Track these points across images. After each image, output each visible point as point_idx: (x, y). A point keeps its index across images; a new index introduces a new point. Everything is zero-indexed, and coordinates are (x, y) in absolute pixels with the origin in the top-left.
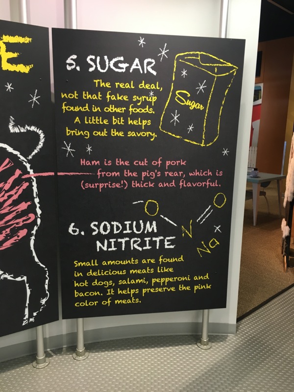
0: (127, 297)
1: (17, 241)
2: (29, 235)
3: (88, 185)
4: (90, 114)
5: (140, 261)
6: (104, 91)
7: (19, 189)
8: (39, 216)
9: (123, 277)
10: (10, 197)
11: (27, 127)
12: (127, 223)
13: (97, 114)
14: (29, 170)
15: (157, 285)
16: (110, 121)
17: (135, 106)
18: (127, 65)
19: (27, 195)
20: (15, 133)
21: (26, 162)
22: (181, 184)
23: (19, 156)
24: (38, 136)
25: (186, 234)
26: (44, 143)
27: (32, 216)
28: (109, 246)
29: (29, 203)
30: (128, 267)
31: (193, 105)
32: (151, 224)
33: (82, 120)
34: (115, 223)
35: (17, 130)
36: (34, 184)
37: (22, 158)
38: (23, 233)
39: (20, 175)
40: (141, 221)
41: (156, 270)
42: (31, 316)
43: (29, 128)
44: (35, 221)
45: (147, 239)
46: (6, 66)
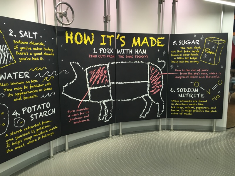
0: (188, 112)
1: (157, 92)
2: (160, 91)
3: (177, 77)
4: (179, 56)
5: (192, 101)
6: (183, 50)
7: (158, 78)
9: (187, 106)
10: (156, 80)
11: (162, 61)
12: (189, 89)
13: (181, 56)
14: (161, 72)
15: (198, 109)
16: (185, 58)
17: (193, 54)
18: (190, 42)
19: (160, 80)
20: (159, 62)
22: (207, 77)
24: (164, 63)
25: (208, 93)
26: (166, 65)
27: (161, 85)
28: (183, 96)
29: (161, 82)
30: (188, 103)
31: (211, 53)
32: (196, 89)
33: (176, 58)
34: (185, 89)
36: (162, 76)
37: (160, 69)
38: (159, 90)
39: (159, 74)
40: (193, 88)
41: (197, 104)
42: (159, 115)
44: (162, 87)
45: (195, 94)
46: (158, 45)
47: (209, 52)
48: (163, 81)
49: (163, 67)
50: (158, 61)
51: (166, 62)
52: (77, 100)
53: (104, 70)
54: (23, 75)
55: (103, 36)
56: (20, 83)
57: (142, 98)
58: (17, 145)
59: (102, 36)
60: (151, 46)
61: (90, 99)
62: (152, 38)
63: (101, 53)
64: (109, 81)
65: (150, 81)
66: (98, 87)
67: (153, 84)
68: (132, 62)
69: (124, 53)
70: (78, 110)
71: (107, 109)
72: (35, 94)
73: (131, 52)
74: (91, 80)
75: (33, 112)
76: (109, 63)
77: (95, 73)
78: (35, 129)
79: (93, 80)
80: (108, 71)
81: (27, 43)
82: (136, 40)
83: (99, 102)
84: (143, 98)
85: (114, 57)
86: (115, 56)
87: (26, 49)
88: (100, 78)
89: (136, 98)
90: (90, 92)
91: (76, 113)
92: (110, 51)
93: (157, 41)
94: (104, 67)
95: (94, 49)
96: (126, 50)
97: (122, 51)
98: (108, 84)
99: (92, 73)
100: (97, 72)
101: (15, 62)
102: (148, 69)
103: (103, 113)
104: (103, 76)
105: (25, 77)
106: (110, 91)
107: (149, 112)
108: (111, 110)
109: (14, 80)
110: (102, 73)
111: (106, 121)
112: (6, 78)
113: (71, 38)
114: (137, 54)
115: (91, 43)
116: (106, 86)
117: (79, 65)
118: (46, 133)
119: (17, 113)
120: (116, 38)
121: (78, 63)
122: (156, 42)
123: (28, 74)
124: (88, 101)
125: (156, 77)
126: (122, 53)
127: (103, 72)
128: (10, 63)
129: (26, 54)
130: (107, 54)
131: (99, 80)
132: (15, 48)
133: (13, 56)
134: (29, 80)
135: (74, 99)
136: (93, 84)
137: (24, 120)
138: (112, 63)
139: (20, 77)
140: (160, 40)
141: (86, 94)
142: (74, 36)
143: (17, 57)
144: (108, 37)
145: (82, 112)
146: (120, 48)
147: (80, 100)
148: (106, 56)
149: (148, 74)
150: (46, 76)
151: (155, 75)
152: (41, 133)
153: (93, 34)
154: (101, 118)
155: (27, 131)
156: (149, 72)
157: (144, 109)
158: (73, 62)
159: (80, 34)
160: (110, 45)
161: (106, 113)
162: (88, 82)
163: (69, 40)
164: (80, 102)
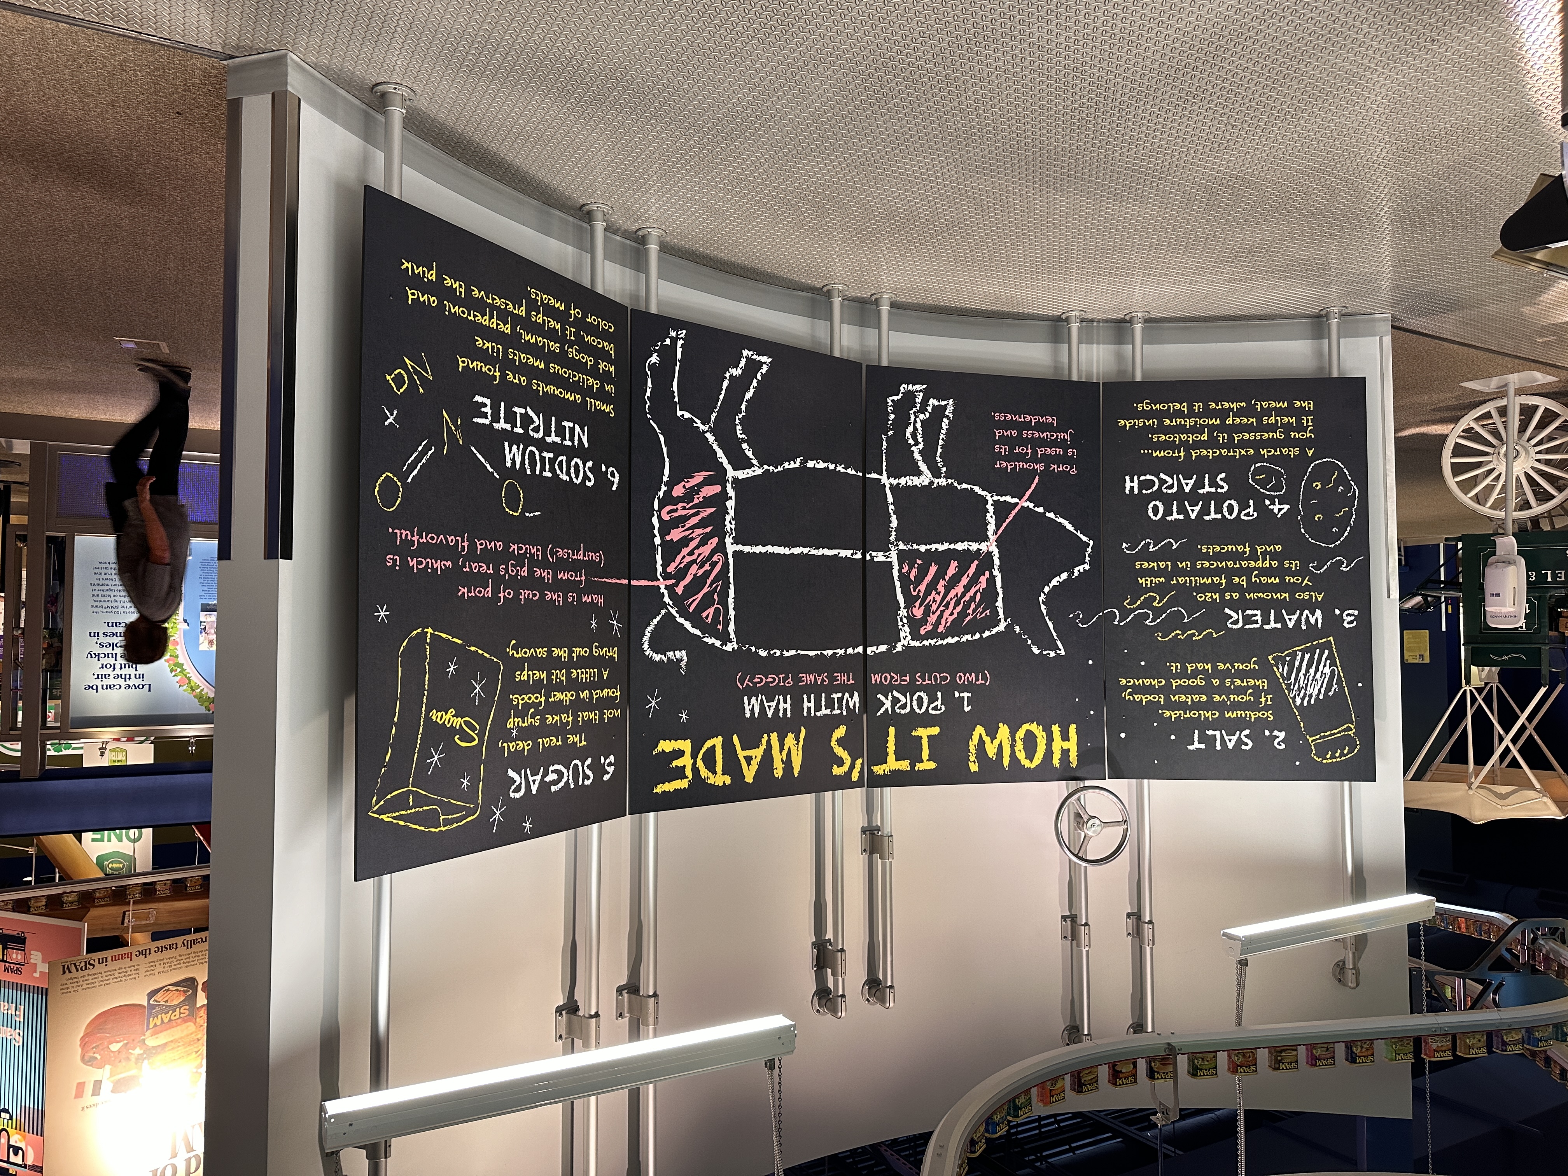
0: (547, 310)
1: (686, 480)
2: (671, 485)
3: (594, 556)
4: (591, 686)
5: (529, 382)
6: (575, 728)
7: (680, 563)
8: (655, 512)
9: (554, 357)
10: (691, 553)
11: (665, 659)
12: (548, 474)
13: (583, 686)
14: (666, 592)
15: (502, 315)
16: (568, 675)
17: (537, 706)
18: (547, 779)
19: (671, 550)
20: (680, 649)
21: (669, 605)
22: (466, 544)
23: (677, 615)
24: (650, 646)
25: (455, 423)
26: (643, 635)
27: (666, 517)
28: (572, 433)
29: (668, 538)
30: (546, 377)
31: (448, 718)
32: (513, 461)
33: (600, 675)
34: (565, 477)
35: (678, 654)
36: (660, 569)
37: (673, 612)
38: (678, 490)
39: (677, 585)
41: (505, 352)
42: (674, 340)
43: (663, 657)
44: (661, 507)
45: (519, 430)
46: (685, 745)
47: (458, 722)
48: (657, 541)
49: (655, 621)
50: (685, 658)
51: (643, 651)
52: (1041, 510)
53: (924, 621)
54: (1248, 620)
55: (927, 765)
56: (1260, 595)
57: (761, 466)
58: (1280, 412)
59: (932, 765)
60: (720, 738)
61: (990, 502)
62: (720, 779)
63: (939, 694)
64: (900, 571)
65: (721, 548)
66: (952, 546)
67: (708, 529)
68: (802, 652)
69: (836, 696)
70: (1040, 467)
71: (911, 442)
72: (1206, 557)
73: (808, 704)
74: (983, 579)
75: (1220, 500)
76: (899, 647)
77: (967, 606)
78: (1212, 443)
79: (974, 581)
80: (903, 612)
81: (1227, 716)
82: (788, 763)
83: (950, 481)
84: (755, 462)
85: (875, 678)
86: (866, 679)
87: (1232, 697)
88: (941, 587)
89: (787, 465)
90: (990, 533)
91: (1048, 460)
92: (895, 701)
93: (695, 770)
94: (922, 632)
95: (967, 709)
96: (828, 712)
97: (840, 708)
98: (901, 554)
99: (980, 609)
100: (955, 612)
101: (1270, 658)
102: (732, 613)
103: (931, 427)
104: (928, 593)
105: (1240, 612)
106: (894, 523)
107: (727, 375)
108: (890, 433)
109: (1278, 605)
110: (934, 607)
111: (918, 387)
112: (1301, 614)
113: (1058, 745)
114: (784, 691)
115: (980, 730)
116: (915, 546)
117: (1029, 642)
118: (1166, 414)
119: (1276, 508)
120: (862, 764)
121: (1036, 650)
122: (700, 764)
123: (1230, 621)
124: (996, 498)
125: (694, 569)
126: (840, 695)
127: (927, 612)
128: (1287, 655)
129: (1233, 683)
130: (909, 689)
131: (947, 578)
132: (1269, 697)
133: (1278, 675)
134: (1225, 603)
135: (1051, 515)
136: (976, 562)
137: (1250, 481)
138: (883, 648)
139: (1258, 612)
140: (680, 773)
141: (1005, 525)
142: (1049, 753)
143: (1265, 671)
144: (904, 765)
145: (1022, 457)
146: (851, 719)
147: (1031, 505)
148: (913, 680)
149: (732, 586)
150: (1158, 612)
151: (698, 583)
152: (1189, 423)
153: (974, 768)
154: (939, 412)
155: (1243, 444)
156: (731, 600)
157: (749, 395)
158: (1052, 654)
159: (1026, 763)
160: (892, 730)
161: (919, 425)
162: (996, 572)
163: (1065, 737)
164: (1029, 500)
